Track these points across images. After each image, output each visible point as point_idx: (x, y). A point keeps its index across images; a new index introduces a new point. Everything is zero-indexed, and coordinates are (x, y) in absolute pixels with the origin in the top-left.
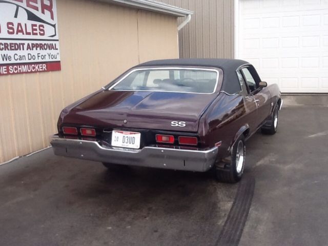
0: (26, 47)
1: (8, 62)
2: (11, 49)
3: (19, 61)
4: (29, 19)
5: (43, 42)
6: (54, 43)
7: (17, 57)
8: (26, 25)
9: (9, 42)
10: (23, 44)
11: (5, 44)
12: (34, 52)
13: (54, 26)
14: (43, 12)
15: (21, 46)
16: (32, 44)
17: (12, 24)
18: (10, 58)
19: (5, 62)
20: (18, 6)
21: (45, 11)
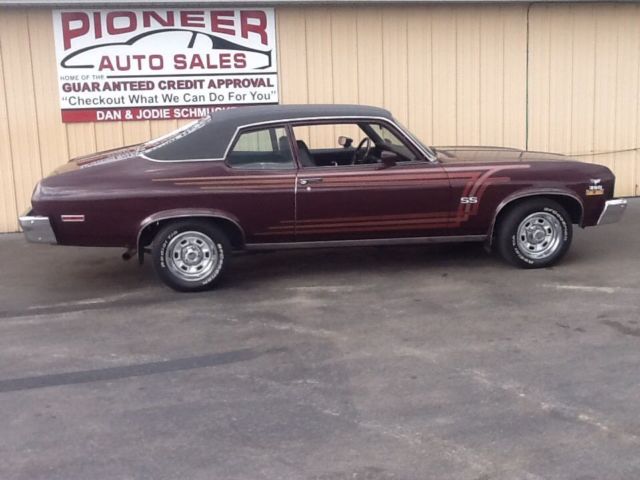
0: (206, 84)
1: (173, 103)
2: (179, 88)
3: (191, 103)
4: (214, 47)
5: (242, 78)
6: (265, 77)
7: (187, 98)
8: (208, 56)
9: (175, 79)
10: (201, 82)
11: (169, 82)
12: (223, 91)
13: (268, 54)
14: (245, 35)
15: (198, 84)
16: (219, 81)
17: (184, 56)
18: (176, 99)
19: (168, 103)
20: (195, 33)
21: (250, 34)
